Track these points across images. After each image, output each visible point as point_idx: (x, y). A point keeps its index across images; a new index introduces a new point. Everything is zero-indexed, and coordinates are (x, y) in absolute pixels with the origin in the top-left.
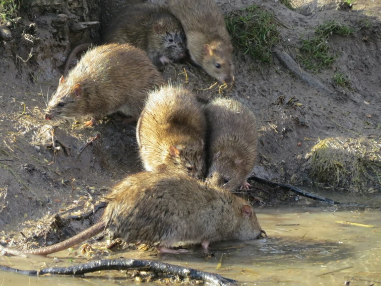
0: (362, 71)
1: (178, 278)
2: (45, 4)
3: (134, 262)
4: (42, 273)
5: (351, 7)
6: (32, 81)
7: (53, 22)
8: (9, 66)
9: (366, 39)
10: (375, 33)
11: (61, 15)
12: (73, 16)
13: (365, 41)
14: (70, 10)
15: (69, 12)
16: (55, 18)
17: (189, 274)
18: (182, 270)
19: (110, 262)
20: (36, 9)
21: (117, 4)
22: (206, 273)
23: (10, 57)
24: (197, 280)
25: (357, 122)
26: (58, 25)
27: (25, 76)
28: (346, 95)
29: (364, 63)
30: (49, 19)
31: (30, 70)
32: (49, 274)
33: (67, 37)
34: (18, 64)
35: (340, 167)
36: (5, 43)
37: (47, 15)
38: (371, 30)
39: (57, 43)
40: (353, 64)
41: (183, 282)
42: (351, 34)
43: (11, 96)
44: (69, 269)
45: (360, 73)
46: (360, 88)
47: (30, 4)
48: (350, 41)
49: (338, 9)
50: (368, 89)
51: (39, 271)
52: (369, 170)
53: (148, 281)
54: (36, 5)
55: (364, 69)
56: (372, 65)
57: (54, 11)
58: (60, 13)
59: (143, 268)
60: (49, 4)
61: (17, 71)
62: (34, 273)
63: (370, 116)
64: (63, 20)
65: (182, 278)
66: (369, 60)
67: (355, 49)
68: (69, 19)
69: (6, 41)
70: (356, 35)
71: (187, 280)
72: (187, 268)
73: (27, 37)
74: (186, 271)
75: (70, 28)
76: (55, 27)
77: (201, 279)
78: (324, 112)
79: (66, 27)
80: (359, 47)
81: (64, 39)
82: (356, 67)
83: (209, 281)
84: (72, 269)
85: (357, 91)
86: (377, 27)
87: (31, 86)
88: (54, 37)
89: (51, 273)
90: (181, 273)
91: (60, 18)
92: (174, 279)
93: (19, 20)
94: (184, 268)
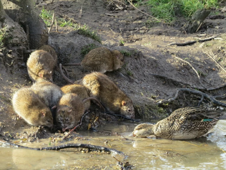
0: (136, 70)
1: (99, 151)
2: (14, 42)
3: (81, 145)
4: (42, 149)
5: (123, 45)
6: (12, 73)
7: (17, 50)
8: (3, 67)
9: (136, 57)
10: (139, 55)
11: (21, 47)
12: (24, 47)
13: (136, 58)
14: (23, 45)
15: (23, 46)
16: (18, 48)
17: (104, 149)
18: (101, 148)
19: (71, 145)
20: (10, 44)
21: (37, 43)
22: (111, 149)
23: (3, 64)
24: (107, 152)
25: (140, 90)
26: (19, 50)
27: (9, 71)
28: (133, 80)
29: (136, 67)
30: (16, 48)
31: (11, 69)
32: (45, 150)
33: (22, 56)
34: (6, 66)
35: (139, 108)
36: (1, 58)
37: (15, 47)
38: (137, 54)
39: (19, 58)
40: (132, 67)
41: (101, 153)
42: (131, 56)
43: (6, 79)
44: (54, 147)
45: (136, 71)
46: (137, 77)
47: (8, 42)
48: (130, 58)
49: (119, 45)
50: (140, 77)
51: (41, 148)
52: (150, 109)
53: (87, 152)
54: (11, 43)
55: (137, 69)
56: (139, 68)
57: (17, 45)
58: (20, 46)
59: (84, 147)
60: (15, 42)
61: (6, 69)
62: (39, 149)
63: (144, 88)
64: (21, 49)
65: (101, 151)
66: (138, 66)
67: (132, 61)
68: (23, 49)
69: (1, 57)
70: (132, 56)
71: (103, 152)
72: (103, 147)
73: (9, 55)
74: (102, 148)
75: (23, 52)
76: (19, 52)
77: (109, 151)
78: (126, 86)
79: (22, 51)
80: (134, 61)
81: (21, 57)
82: (134, 69)
83: (113, 152)
84: (55, 147)
85: (136, 78)
86: (139, 53)
87: (12, 75)
88: (18, 56)
89: (46, 149)
90: (100, 149)
91: (20, 48)
92: (98, 151)
93: (5, 49)
94: (102, 147)
